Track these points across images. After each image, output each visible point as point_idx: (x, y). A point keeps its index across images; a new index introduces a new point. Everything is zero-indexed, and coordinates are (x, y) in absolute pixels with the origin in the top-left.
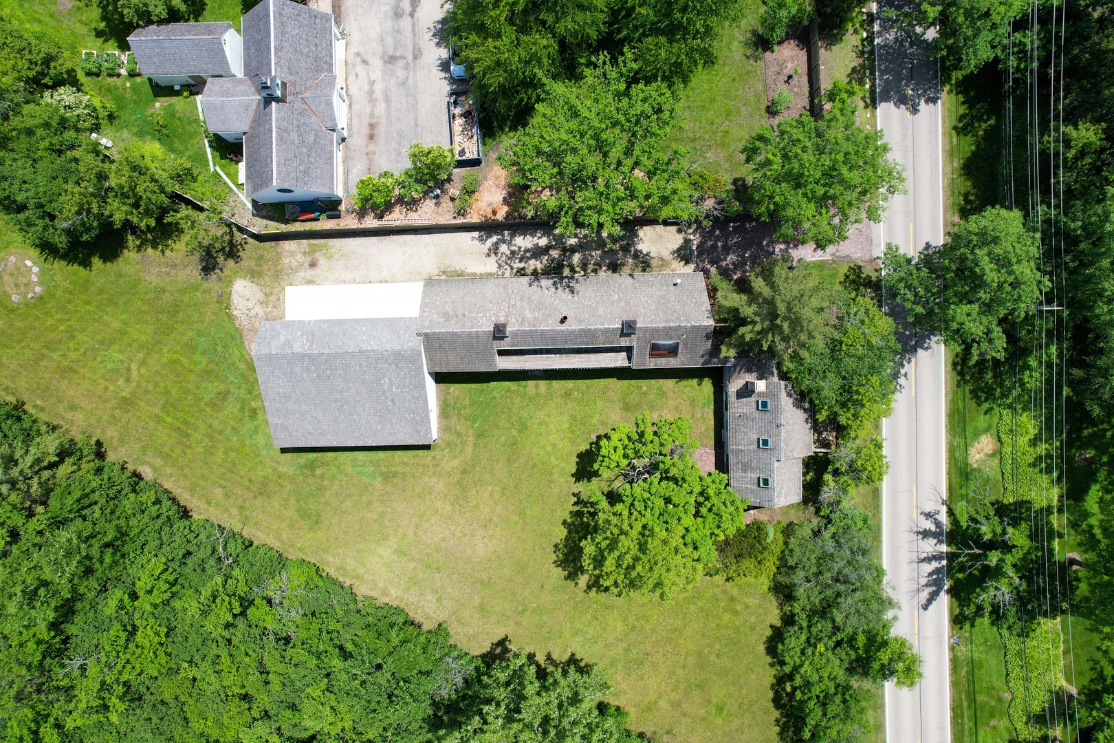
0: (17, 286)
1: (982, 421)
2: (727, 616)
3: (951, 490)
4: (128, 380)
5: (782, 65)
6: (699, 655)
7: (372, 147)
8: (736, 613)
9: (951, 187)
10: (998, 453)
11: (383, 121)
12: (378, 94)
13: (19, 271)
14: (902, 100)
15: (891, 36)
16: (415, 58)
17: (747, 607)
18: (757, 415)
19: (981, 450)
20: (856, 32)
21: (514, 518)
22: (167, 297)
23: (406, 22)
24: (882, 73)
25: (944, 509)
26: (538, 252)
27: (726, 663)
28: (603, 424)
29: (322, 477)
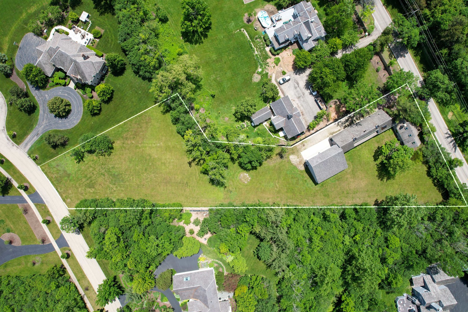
0: (245, 180)
1: (447, 110)
2: (416, 173)
3: (448, 126)
4: (277, 188)
5: (375, 61)
6: (415, 184)
7: (304, 117)
8: (418, 172)
9: (419, 68)
10: (454, 114)
11: (304, 110)
12: (300, 106)
13: (244, 177)
14: (401, 56)
15: (393, 45)
16: (304, 95)
17: (419, 169)
18: (406, 131)
19: (450, 116)
20: (386, 47)
21: (366, 175)
22: (277, 167)
23: (298, 89)
24: (395, 53)
25: (449, 131)
26: (347, 121)
27: (421, 182)
28: (375, 148)
29: (325, 186)
